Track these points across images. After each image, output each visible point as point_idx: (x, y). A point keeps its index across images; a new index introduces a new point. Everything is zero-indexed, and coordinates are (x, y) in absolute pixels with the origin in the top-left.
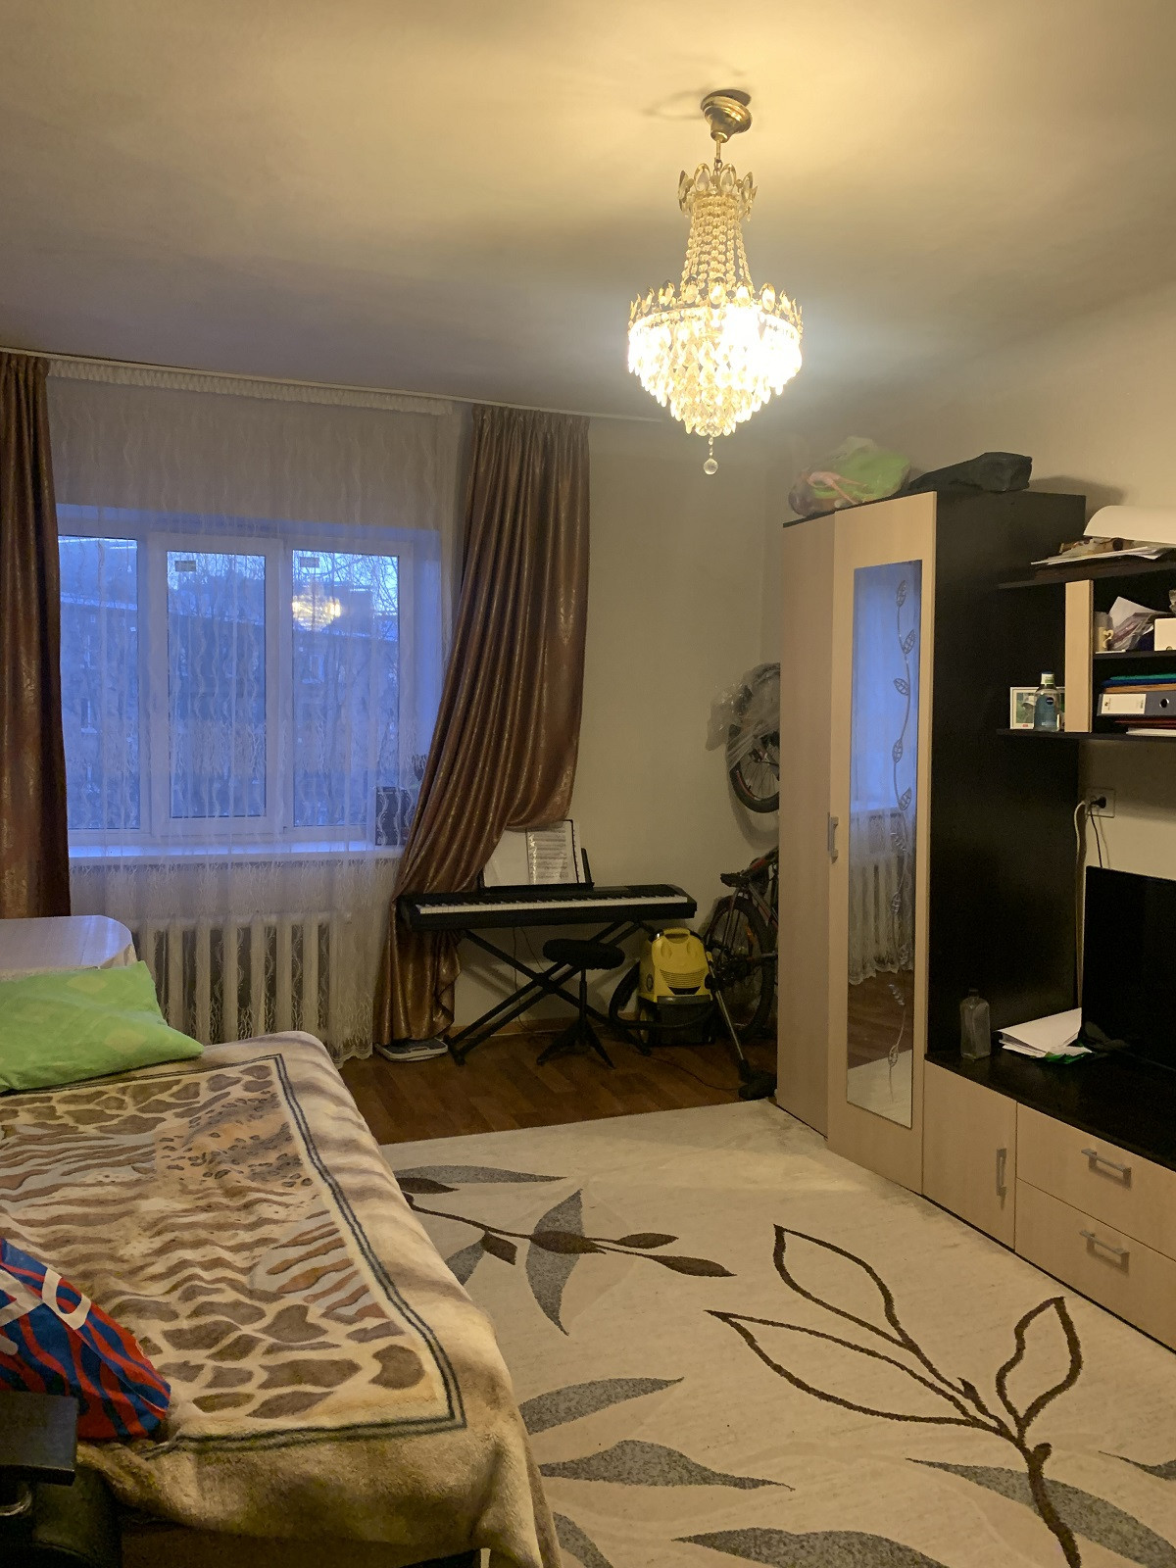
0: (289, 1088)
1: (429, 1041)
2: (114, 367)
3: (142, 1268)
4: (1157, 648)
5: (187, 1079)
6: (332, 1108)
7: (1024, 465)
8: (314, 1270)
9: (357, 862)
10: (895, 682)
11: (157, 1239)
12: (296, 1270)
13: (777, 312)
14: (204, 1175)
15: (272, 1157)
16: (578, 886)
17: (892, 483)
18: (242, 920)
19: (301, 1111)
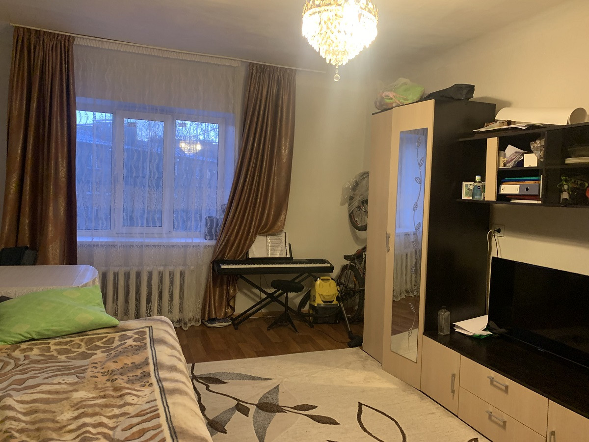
0: (153, 341)
1: (224, 319)
2: (102, 41)
3: (65, 426)
4: (525, 166)
5: (110, 336)
6: (168, 350)
7: (471, 89)
8: (144, 429)
9: (197, 246)
10: (416, 178)
11: (76, 411)
12: (135, 429)
13: (367, 9)
14: (107, 380)
15: (139, 373)
16: (286, 259)
17: (417, 96)
18: (149, 269)
19: (155, 352)
